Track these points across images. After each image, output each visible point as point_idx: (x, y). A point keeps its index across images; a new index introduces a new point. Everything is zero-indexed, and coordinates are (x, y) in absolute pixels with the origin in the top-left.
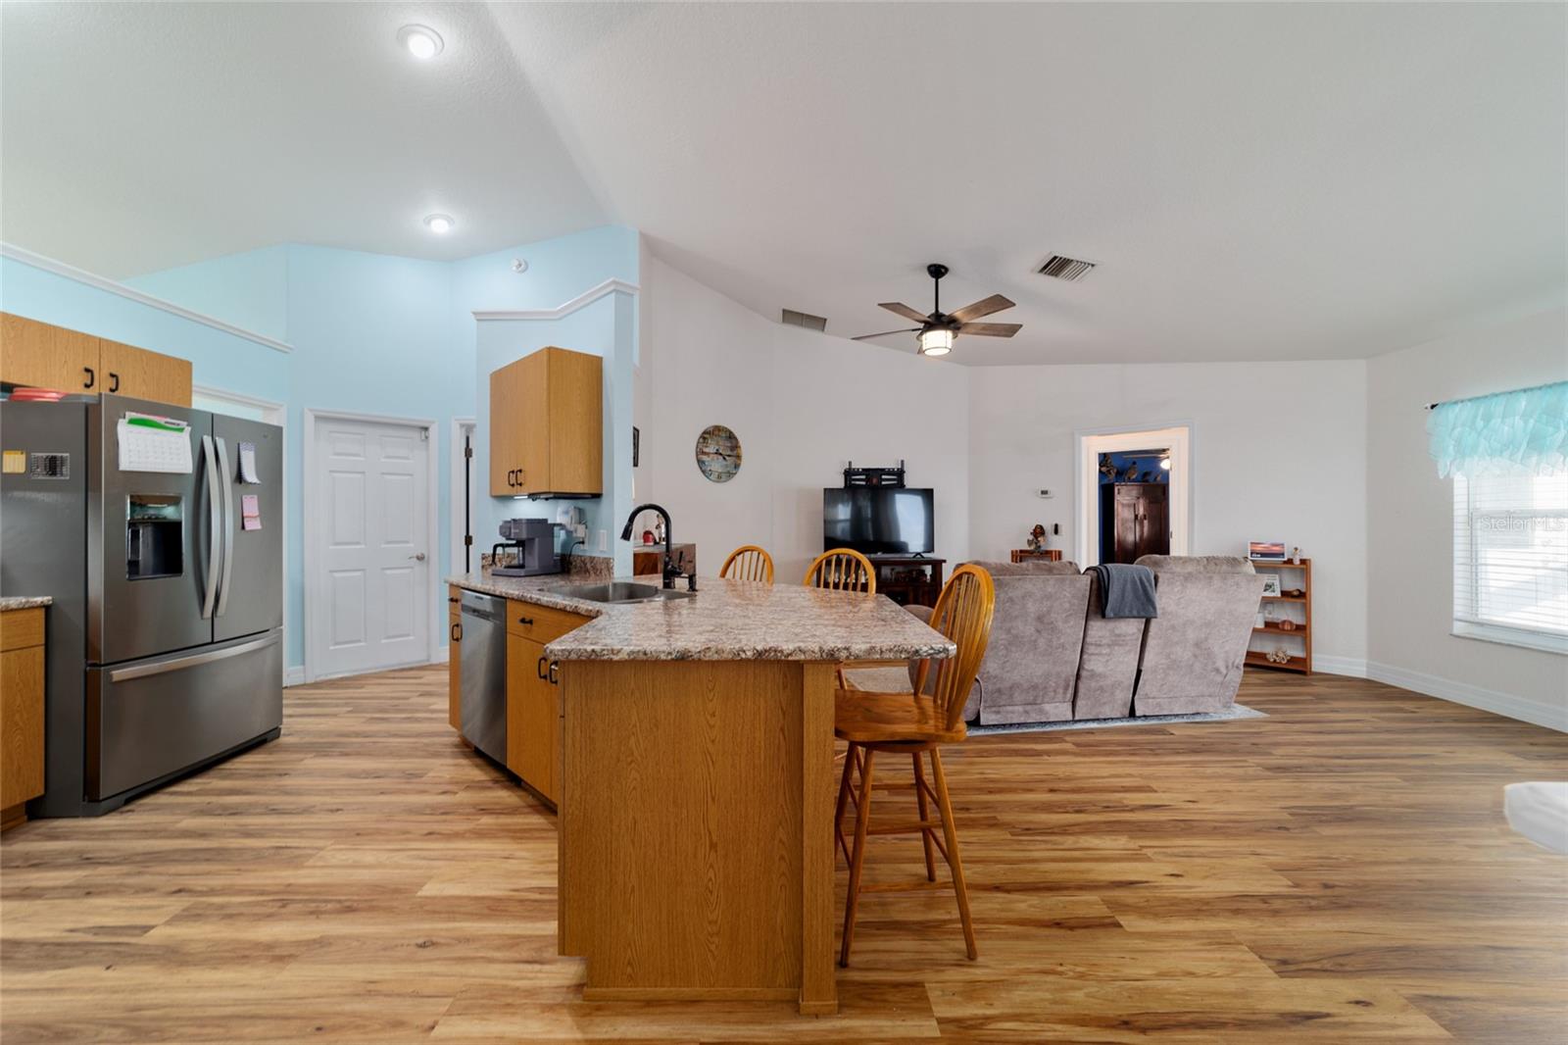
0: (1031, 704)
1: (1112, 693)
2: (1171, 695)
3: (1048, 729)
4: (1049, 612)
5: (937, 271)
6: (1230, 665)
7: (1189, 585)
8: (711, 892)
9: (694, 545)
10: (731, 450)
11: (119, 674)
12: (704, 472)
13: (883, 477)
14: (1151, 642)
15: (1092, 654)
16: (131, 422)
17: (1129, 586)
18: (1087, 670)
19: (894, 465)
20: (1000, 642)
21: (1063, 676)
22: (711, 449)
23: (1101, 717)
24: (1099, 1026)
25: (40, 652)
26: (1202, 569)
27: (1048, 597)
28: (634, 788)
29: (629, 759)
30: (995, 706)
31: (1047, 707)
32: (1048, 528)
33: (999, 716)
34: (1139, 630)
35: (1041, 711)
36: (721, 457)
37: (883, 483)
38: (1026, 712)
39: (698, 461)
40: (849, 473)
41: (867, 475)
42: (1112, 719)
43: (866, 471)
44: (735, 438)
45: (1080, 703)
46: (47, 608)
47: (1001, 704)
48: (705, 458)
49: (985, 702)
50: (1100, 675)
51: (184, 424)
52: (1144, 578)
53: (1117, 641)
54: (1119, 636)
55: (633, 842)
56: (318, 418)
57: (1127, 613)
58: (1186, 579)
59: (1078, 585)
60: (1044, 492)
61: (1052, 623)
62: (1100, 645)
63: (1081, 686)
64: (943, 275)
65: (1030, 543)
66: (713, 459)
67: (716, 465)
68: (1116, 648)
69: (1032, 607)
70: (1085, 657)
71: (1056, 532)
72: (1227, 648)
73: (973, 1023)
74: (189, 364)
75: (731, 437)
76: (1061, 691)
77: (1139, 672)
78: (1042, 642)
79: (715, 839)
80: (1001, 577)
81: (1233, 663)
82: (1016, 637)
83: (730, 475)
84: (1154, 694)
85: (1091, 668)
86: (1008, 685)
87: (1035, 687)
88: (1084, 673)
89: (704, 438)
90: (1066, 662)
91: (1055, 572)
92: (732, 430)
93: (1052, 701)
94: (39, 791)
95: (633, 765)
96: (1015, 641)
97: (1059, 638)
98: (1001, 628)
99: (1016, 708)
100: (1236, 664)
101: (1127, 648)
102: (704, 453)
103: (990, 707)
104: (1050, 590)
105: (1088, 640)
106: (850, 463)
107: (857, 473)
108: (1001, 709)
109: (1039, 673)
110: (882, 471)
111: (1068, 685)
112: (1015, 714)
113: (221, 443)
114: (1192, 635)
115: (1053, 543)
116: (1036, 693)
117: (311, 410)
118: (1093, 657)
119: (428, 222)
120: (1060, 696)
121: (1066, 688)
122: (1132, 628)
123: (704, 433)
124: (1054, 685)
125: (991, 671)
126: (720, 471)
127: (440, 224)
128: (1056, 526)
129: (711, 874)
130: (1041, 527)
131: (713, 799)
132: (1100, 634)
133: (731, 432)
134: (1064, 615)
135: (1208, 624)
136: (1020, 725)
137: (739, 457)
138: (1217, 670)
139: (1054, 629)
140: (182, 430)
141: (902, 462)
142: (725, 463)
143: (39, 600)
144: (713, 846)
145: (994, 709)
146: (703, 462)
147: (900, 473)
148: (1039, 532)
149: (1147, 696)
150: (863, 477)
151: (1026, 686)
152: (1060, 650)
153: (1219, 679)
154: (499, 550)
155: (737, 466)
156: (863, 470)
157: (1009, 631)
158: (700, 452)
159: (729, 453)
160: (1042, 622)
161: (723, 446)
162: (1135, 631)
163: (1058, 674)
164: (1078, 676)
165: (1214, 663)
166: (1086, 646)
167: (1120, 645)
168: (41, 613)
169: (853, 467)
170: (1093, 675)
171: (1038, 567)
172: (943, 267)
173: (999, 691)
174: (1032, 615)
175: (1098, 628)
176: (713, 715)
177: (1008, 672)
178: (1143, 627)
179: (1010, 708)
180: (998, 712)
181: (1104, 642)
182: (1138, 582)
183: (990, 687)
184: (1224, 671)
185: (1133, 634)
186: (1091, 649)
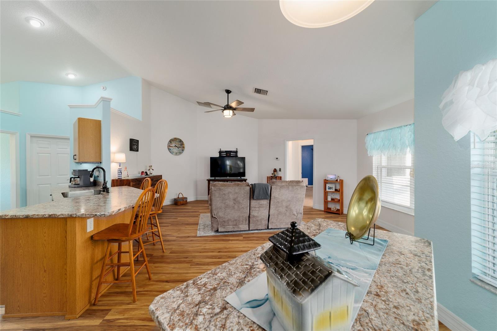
0: (235, 225)
1: (261, 222)
2: (281, 222)
3: (242, 233)
4: (237, 198)
5: (228, 92)
6: (298, 213)
7: (282, 189)
8: (44, 284)
9: (162, 175)
10: (181, 145)
12: (170, 152)
13: (231, 153)
14: (271, 206)
15: (253, 210)
17: (261, 190)
18: (252, 215)
19: (235, 150)
20: (223, 207)
21: (245, 217)
22: (173, 145)
23: (258, 229)
24: (148, 321)
26: (287, 184)
27: (236, 193)
28: (21, 255)
29: (20, 246)
30: (223, 226)
31: (240, 226)
32: (278, 169)
33: (225, 229)
34: (268, 203)
35: (238, 227)
36: (177, 148)
37: (231, 155)
38: (234, 228)
39: (168, 149)
40: (220, 152)
42: (262, 229)
43: (226, 152)
44: (183, 142)
45: (251, 225)
47: (226, 225)
48: (171, 148)
49: (220, 225)
50: (256, 216)
52: (266, 188)
53: (261, 206)
54: (261, 204)
55: (20, 271)
56: (31, 137)
57: (260, 198)
58: (281, 188)
59: (246, 189)
60: (277, 158)
61: (239, 201)
62: (255, 207)
63: (251, 220)
64: (230, 93)
65: (272, 174)
66: (174, 148)
67: (175, 150)
68: (261, 208)
69: (231, 196)
70: (251, 211)
71: (280, 171)
72: (296, 208)
73: (112, 320)
75: (181, 141)
76: (244, 221)
77: (269, 215)
78: (236, 207)
79: (45, 269)
80: (220, 187)
81: (299, 212)
82: (227, 205)
83: (180, 153)
84: (275, 222)
85: (253, 214)
86: (226, 219)
87: (236, 220)
88: (251, 216)
89: (170, 142)
90: (245, 213)
91: (239, 185)
93: (242, 224)
95: (21, 248)
96: (227, 207)
97: (242, 205)
98: (222, 203)
99: (230, 226)
100: (300, 212)
101: (264, 208)
102: (170, 146)
103: (221, 226)
104: (237, 191)
105: (251, 206)
106: (220, 149)
107: (223, 152)
108: (225, 227)
109: (236, 216)
110: (231, 152)
111: (246, 219)
112: (230, 228)
114: (284, 204)
115: (280, 174)
116: (236, 222)
117: (29, 134)
118: (253, 211)
119: (67, 74)
120: (244, 223)
121: (246, 220)
122: (265, 202)
123: (171, 140)
124: (242, 219)
125: (220, 215)
126: (176, 152)
127: (71, 76)
128: (280, 169)
129: (44, 279)
130: (276, 169)
131: (45, 257)
132: (255, 204)
133: (180, 140)
134: (242, 198)
135: (289, 201)
136: (231, 232)
137: (184, 147)
138: (294, 215)
139: (239, 203)
141: (237, 149)
142: (178, 149)
144: (45, 271)
145: (223, 227)
146: (170, 149)
147: (236, 152)
148: (275, 170)
149: (273, 223)
150: (225, 153)
151: (233, 220)
152: (242, 209)
153: (295, 217)
154: (72, 179)
155: (183, 150)
156: (225, 151)
157: (225, 203)
158: (169, 146)
159: (180, 146)
160: (235, 201)
161: (178, 144)
162: (266, 203)
163: (243, 216)
164: (249, 217)
165: (293, 212)
166: (251, 208)
167: (262, 207)
169: (221, 150)
170: (254, 216)
171: (235, 184)
172: (226, 92)
173: (224, 221)
174: (232, 199)
175: (254, 203)
176: (45, 233)
177: (226, 216)
178: (269, 202)
179: (228, 227)
180: (224, 228)
181: (256, 206)
182: (264, 189)
183: (221, 220)
184: (296, 215)
185: (266, 204)
186: (252, 209)
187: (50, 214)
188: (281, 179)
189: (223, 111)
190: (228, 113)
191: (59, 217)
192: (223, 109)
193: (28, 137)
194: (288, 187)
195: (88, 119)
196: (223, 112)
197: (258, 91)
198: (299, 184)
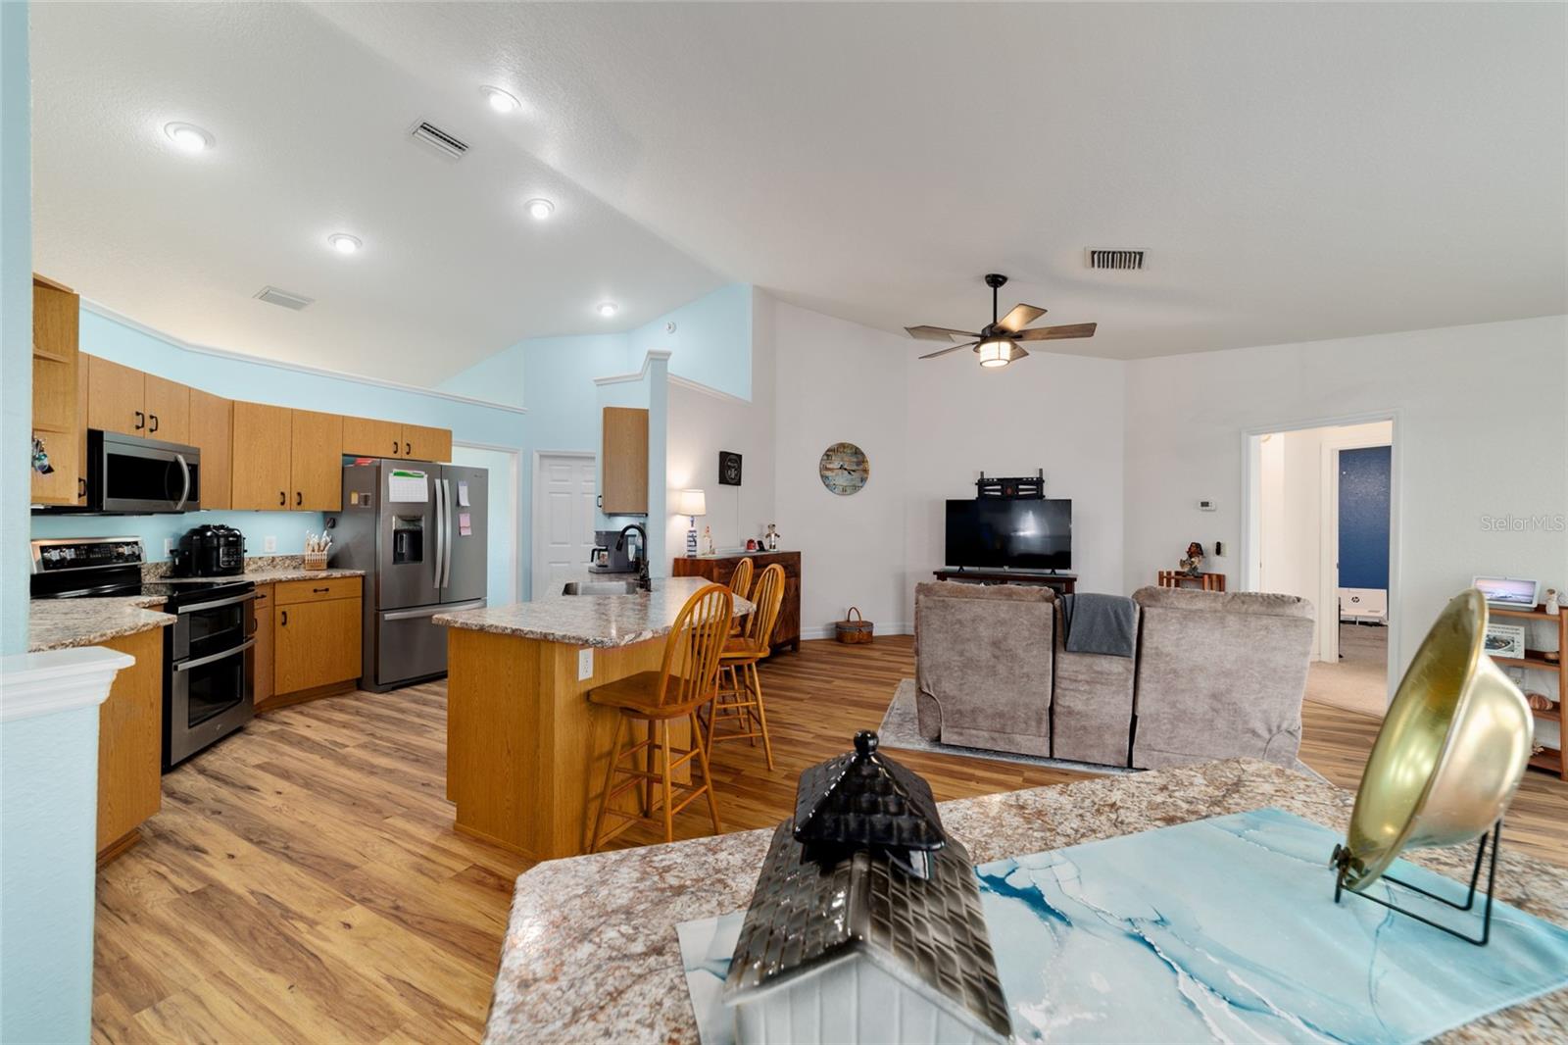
0: (998, 732)
1: (1100, 737)
2: (1187, 752)
3: (1023, 761)
4: (1005, 638)
5: (996, 281)
6: (1275, 729)
7: (1191, 624)
8: (507, 781)
9: (799, 553)
10: (857, 465)
11: (388, 616)
12: (827, 486)
13: (1021, 487)
14: (1143, 685)
15: (1066, 690)
16: (396, 474)
17: (1099, 619)
18: (1061, 705)
19: (1035, 475)
20: (956, 663)
21: (1034, 707)
22: (836, 465)
23: (1089, 761)
25: (360, 600)
26: (1219, 606)
27: (1003, 623)
28: (477, 708)
30: (955, 726)
31: (1018, 738)
32: (1208, 545)
33: (961, 738)
34: (1128, 670)
35: (1011, 742)
36: (846, 472)
37: (1020, 493)
38: (993, 739)
39: (822, 476)
40: (982, 484)
41: (1002, 486)
42: (1104, 766)
43: (1001, 481)
44: (862, 454)
45: (1057, 740)
46: (363, 577)
47: (967, 725)
48: (828, 473)
49: (946, 721)
50: (1078, 713)
51: (423, 473)
52: (1120, 612)
53: (1097, 679)
54: (1101, 673)
55: (476, 740)
56: (542, 456)
57: (1094, 648)
58: (1185, 618)
59: (1037, 613)
60: (1205, 504)
61: (1011, 650)
62: (1076, 681)
63: (1057, 721)
64: (1001, 284)
65: (1183, 563)
66: (836, 475)
67: (842, 479)
68: (1098, 686)
69: (985, 632)
70: (1058, 691)
71: (1218, 551)
72: (1265, 707)
74: (450, 432)
75: (857, 452)
76: (1034, 724)
77: (1134, 718)
78: (1001, 669)
79: (510, 747)
80: (946, 599)
81: (1279, 727)
82: (971, 660)
83: (856, 488)
84: (1162, 746)
85: (1067, 704)
86: (969, 707)
87: (1001, 715)
88: (1058, 709)
89: (828, 456)
90: (1034, 693)
91: (1015, 597)
92: (858, 446)
93: (1024, 733)
94: (359, 675)
95: (476, 693)
96: (969, 664)
97: (1022, 667)
98: (953, 649)
99: (981, 733)
100: (1285, 726)
101: (1114, 688)
102: (827, 469)
103: (952, 727)
104: (1003, 615)
105: (1059, 673)
106: (982, 473)
107: (991, 483)
108: (964, 731)
109: (1003, 701)
110: (1020, 481)
111: (1041, 719)
112: (981, 739)
113: (446, 482)
114: (1204, 684)
116: (1003, 721)
117: (538, 451)
118: (1067, 692)
119: (600, 308)
120: (1033, 729)
121: (1039, 721)
122: (1117, 667)
123: (828, 450)
124: (1023, 716)
125: (947, 690)
126: (845, 484)
127: (608, 310)
128: (1219, 544)
129: (508, 770)
130: (1198, 546)
131: (509, 722)
132: (1075, 668)
133: (857, 448)
134: (1025, 643)
135: (1227, 674)
136: (986, 751)
137: (866, 471)
138: (1254, 733)
139: (1014, 657)
140: (422, 477)
141: (1041, 470)
142: (850, 477)
143: (359, 572)
144: (509, 752)
145: (956, 730)
146: (827, 477)
147: (1039, 483)
148: (1196, 550)
149: (1150, 748)
150: (999, 487)
151: (990, 711)
152: (1025, 679)
153: (1261, 744)
154: (595, 554)
155: (863, 480)
156: (998, 479)
157: (961, 654)
158: (824, 468)
159: (854, 468)
160: (999, 648)
161: (849, 461)
162: (1121, 669)
163: (1026, 706)
164: (1051, 710)
165: (1246, 722)
166: (1058, 680)
167: (1102, 684)
168: (360, 580)
169: (985, 477)
170: (1070, 712)
171: (999, 592)
172: (988, 283)
173: (960, 712)
174: (986, 640)
175: (1068, 663)
177: (967, 694)
178: (1133, 667)
179: (974, 732)
180: (961, 734)
181: (1081, 677)
182: (1112, 614)
183: (949, 707)
184: (1267, 736)
185: (1119, 674)
186: (1062, 684)
187: (514, 627)
188: (1221, 587)
189: (978, 347)
190: (996, 353)
191: (527, 636)
192: (978, 339)
193: (536, 456)
194: (1222, 618)
195: (622, 409)
196: (976, 350)
197: (1105, 259)
198: (1279, 610)
